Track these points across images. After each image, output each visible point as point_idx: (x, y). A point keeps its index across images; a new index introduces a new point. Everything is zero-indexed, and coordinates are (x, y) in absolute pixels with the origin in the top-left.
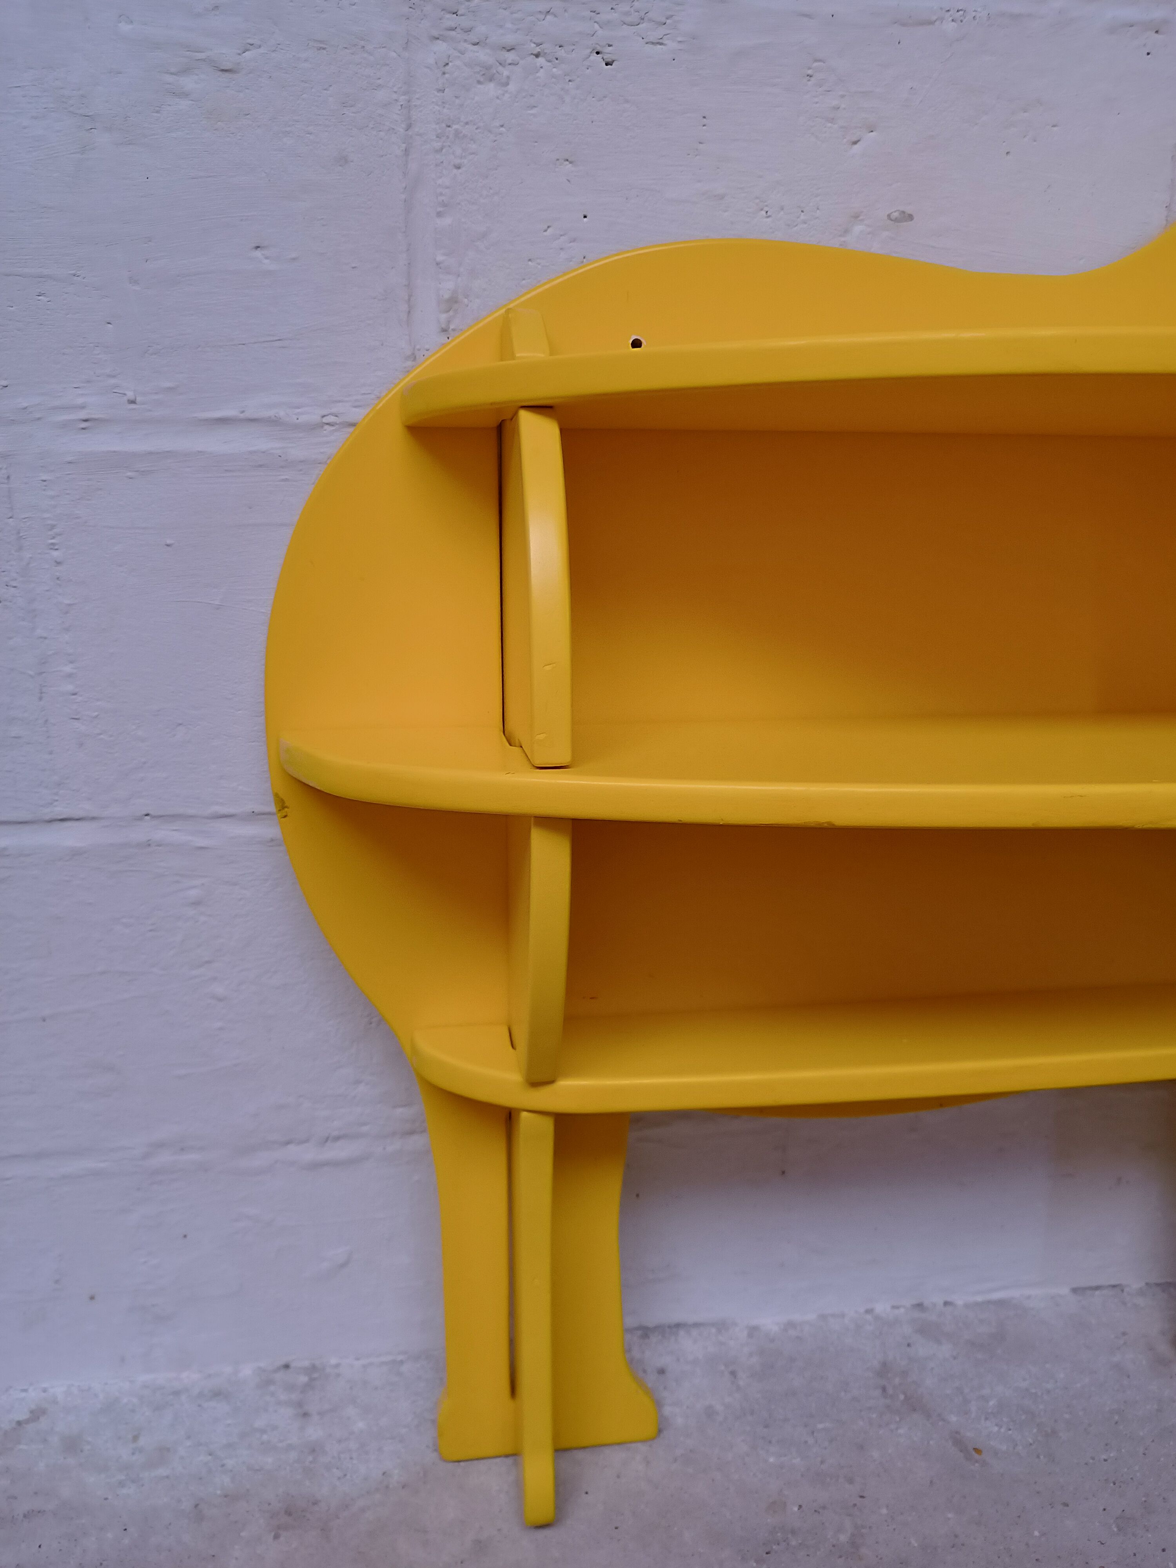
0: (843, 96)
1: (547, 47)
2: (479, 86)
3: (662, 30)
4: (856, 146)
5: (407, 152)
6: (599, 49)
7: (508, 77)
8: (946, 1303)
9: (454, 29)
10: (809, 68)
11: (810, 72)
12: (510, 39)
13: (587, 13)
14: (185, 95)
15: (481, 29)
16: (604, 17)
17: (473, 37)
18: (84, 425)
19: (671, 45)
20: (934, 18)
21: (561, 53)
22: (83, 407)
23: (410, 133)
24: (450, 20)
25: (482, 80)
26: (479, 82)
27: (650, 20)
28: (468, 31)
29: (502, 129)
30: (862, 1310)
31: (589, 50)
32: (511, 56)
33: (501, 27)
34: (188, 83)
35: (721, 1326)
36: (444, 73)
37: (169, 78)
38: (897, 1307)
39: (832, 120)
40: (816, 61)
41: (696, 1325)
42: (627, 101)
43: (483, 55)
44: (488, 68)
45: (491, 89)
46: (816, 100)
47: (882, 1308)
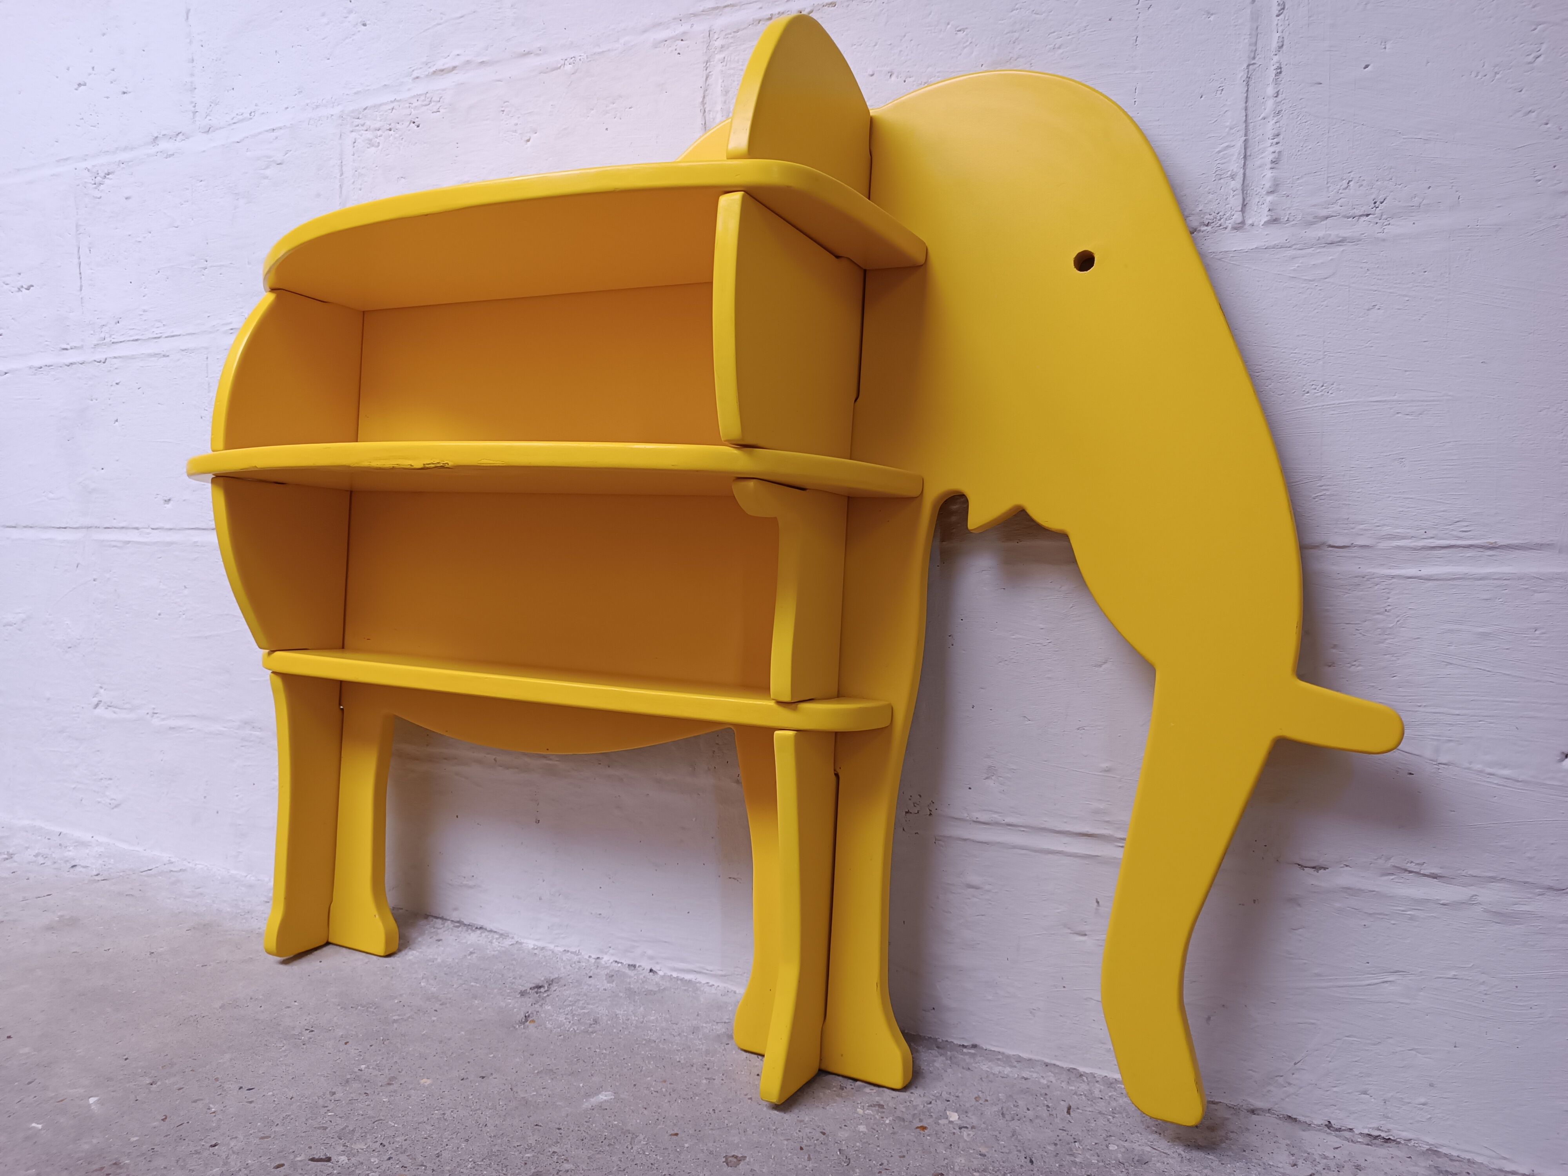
0: (519, 117)
1: (392, 126)
2: (369, 149)
3: (439, 104)
4: (529, 143)
5: (341, 187)
6: (413, 120)
7: (379, 143)
8: (651, 970)
9: (358, 125)
10: (502, 107)
11: (503, 109)
12: (378, 125)
13: (408, 105)
14: (267, 178)
15: (368, 123)
16: (416, 104)
17: (365, 128)
18: (232, 331)
19: (442, 110)
20: (559, 65)
21: (398, 126)
22: (231, 323)
23: (342, 177)
24: (357, 122)
25: (369, 146)
26: (368, 148)
27: (434, 101)
28: (363, 125)
29: (377, 168)
30: (594, 956)
31: (409, 123)
32: (379, 133)
33: (375, 120)
34: (268, 172)
35: (503, 936)
36: (354, 147)
37: (262, 171)
38: (618, 963)
39: (515, 131)
40: (505, 102)
41: (491, 931)
42: (425, 143)
43: (369, 135)
44: (371, 140)
45: (373, 149)
46: (507, 122)
47: (606, 959)
